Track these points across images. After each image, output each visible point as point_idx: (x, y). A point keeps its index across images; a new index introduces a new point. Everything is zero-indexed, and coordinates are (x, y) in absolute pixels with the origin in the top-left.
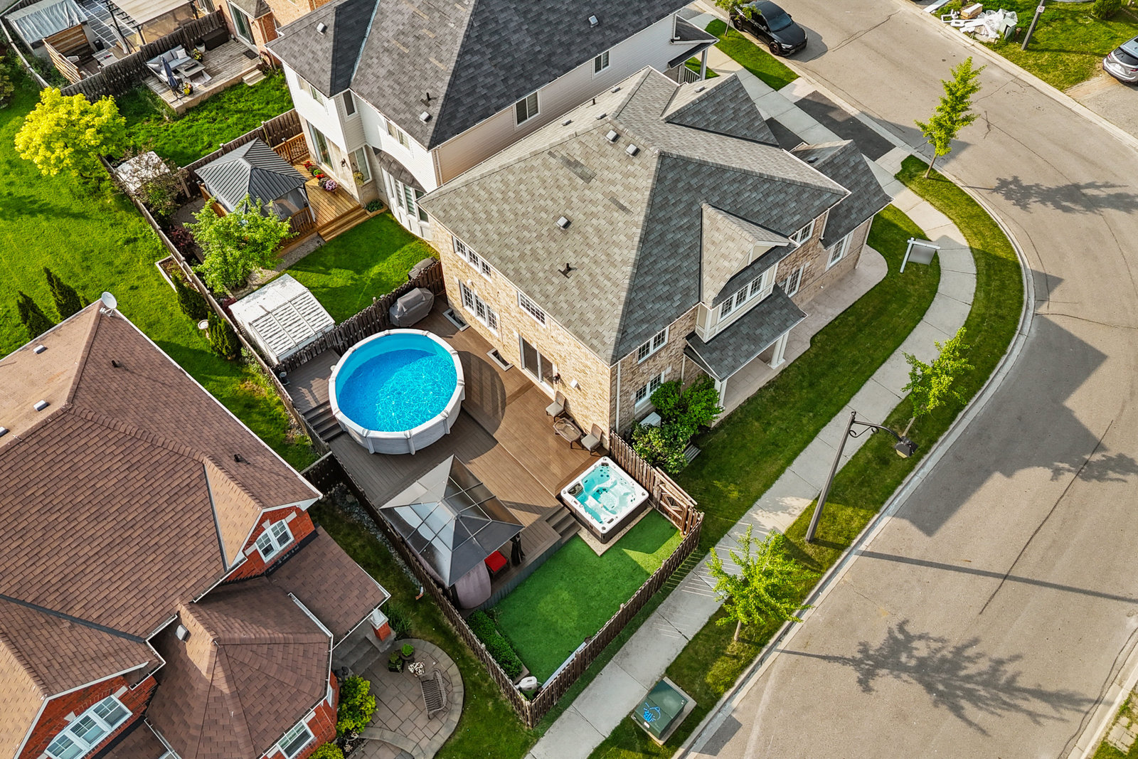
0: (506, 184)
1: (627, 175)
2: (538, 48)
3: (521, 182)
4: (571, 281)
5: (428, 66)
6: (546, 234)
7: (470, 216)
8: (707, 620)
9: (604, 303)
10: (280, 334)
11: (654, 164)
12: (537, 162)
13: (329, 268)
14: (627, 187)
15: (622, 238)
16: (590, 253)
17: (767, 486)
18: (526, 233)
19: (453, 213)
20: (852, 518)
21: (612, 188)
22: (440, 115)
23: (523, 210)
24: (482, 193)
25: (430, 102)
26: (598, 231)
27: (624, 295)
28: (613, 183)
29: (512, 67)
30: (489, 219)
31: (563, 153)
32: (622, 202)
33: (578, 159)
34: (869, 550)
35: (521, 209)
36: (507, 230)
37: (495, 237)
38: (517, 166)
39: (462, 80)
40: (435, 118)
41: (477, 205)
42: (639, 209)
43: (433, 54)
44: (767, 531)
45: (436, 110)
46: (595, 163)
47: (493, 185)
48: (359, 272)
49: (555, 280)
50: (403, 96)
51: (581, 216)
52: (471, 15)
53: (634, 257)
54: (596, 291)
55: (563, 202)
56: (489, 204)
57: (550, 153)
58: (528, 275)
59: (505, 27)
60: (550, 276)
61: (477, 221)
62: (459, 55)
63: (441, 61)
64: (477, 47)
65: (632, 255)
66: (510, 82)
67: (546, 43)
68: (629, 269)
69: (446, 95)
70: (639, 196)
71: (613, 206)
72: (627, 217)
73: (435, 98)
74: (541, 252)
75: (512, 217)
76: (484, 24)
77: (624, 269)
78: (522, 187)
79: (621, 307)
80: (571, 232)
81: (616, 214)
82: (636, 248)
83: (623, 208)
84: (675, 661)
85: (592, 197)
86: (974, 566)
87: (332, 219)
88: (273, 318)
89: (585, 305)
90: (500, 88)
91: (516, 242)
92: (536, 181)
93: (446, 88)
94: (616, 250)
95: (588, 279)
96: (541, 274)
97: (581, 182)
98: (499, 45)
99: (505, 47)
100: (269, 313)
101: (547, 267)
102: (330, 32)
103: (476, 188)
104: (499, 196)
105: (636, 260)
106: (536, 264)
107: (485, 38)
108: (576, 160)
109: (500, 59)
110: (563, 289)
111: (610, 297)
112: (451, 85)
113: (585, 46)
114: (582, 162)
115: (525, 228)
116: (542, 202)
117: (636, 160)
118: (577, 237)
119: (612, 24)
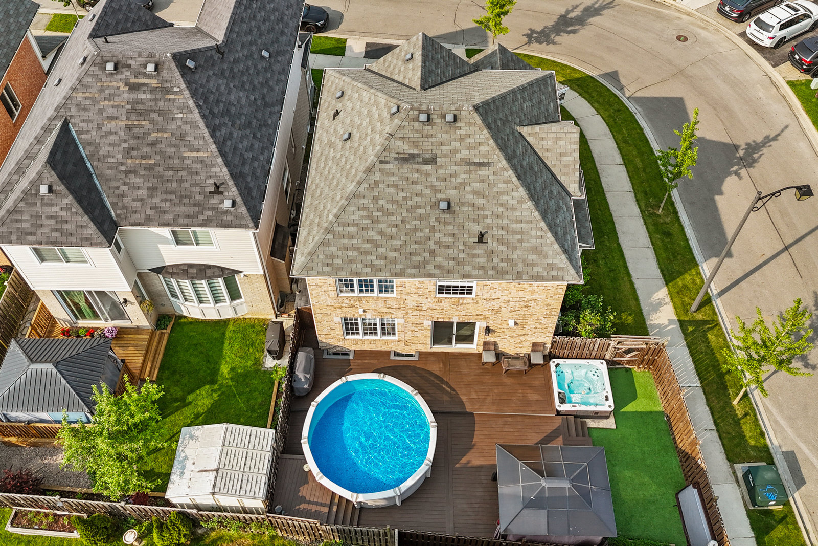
0: (365, 209)
1: (462, 139)
2: (252, 98)
3: (376, 199)
4: (491, 244)
5: (187, 162)
6: (436, 223)
7: (355, 253)
8: (708, 409)
9: (534, 241)
10: (245, 478)
11: (478, 119)
12: (377, 176)
13: (183, 399)
14: (470, 148)
15: (502, 185)
16: (486, 213)
17: (636, 299)
18: (418, 234)
19: (339, 261)
20: (693, 279)
21: (458, 156)
22: (240, 194)
23: (399, 218)
24: (350, 229)
25: (220, 190)
26: (477, 193)
27: (543, 224)
28: (455, 151)
29: (250, 123)
30: (377, 245)
31: (393, 155)
32: (476, 160)
33: (411, 152)
34: (719, 291)
35: (396, 219)
36: (399, 243)
37: (395, 254)
38: (361, 189)
39: (230, 155)
40: (239, 200)
41: (354, 241)
42: (495, 157)
43: (182, 150)
44: (668, 326)
45: (233, 191)
46: (428, 146)
47: (353, 217)
48: (213, 382)
49: (476, 252)
50: (186, 201)
51: (453, 192)
52: (192, 97)
53: (524, 193)
54: (519, 237)
55: (428, 191)
56: (365, 233)
57: (381, 162)
58: (452, 263)
59: (221, 94)
60: (471, 252)
61: (367, 253)
62: (212, 136)
63: (198, 151)
64: (217, 122)
65: (522, 192)
66: (259, 135)
67: (253, 90)
68: (530, 204)
69: (231, 174)
70: (487, 148)
71: (472, 168)
72: (492, 169)
73: (223, 183)
74: (446, 239)
75: (394, 230)
76: (206, 100)
77: (525, 206)
78: (381, 202)
79: (549, 235)
80: (456, 208)
81: (480, 173)
82: (520, 185)
83: (481, 165)
84: (725, 450)
85: (448, 172)
86: (769, 255)
87: (142, 358)
88: (225, 472)
89: (519, 252)
90: (257, 145)
91: (416, 246)
92: (390, 190)
93: (225, 169)
94: (505, 197)
95: (503, 233)
96: (462, 256)
97: (429, 167)
98: (228, 111)
99: (233, 110)
100: (217, 470)
101: (461, 247)
102: (60, 187)
103: (341, 229)
104: (367, 221)
105: (527, 194)
106: (451, 251)
107: (216, 111)
108: (409, 154)
109: (238, 122)
110: (490, 254)
111: (534, 233)
112: (227, 164)
113: (276, 78)
114: (415, 152)
115: (415, 230)
116: (409, 203)
117: (458, 124)
118: (466, 208)
119: (277, 51)
